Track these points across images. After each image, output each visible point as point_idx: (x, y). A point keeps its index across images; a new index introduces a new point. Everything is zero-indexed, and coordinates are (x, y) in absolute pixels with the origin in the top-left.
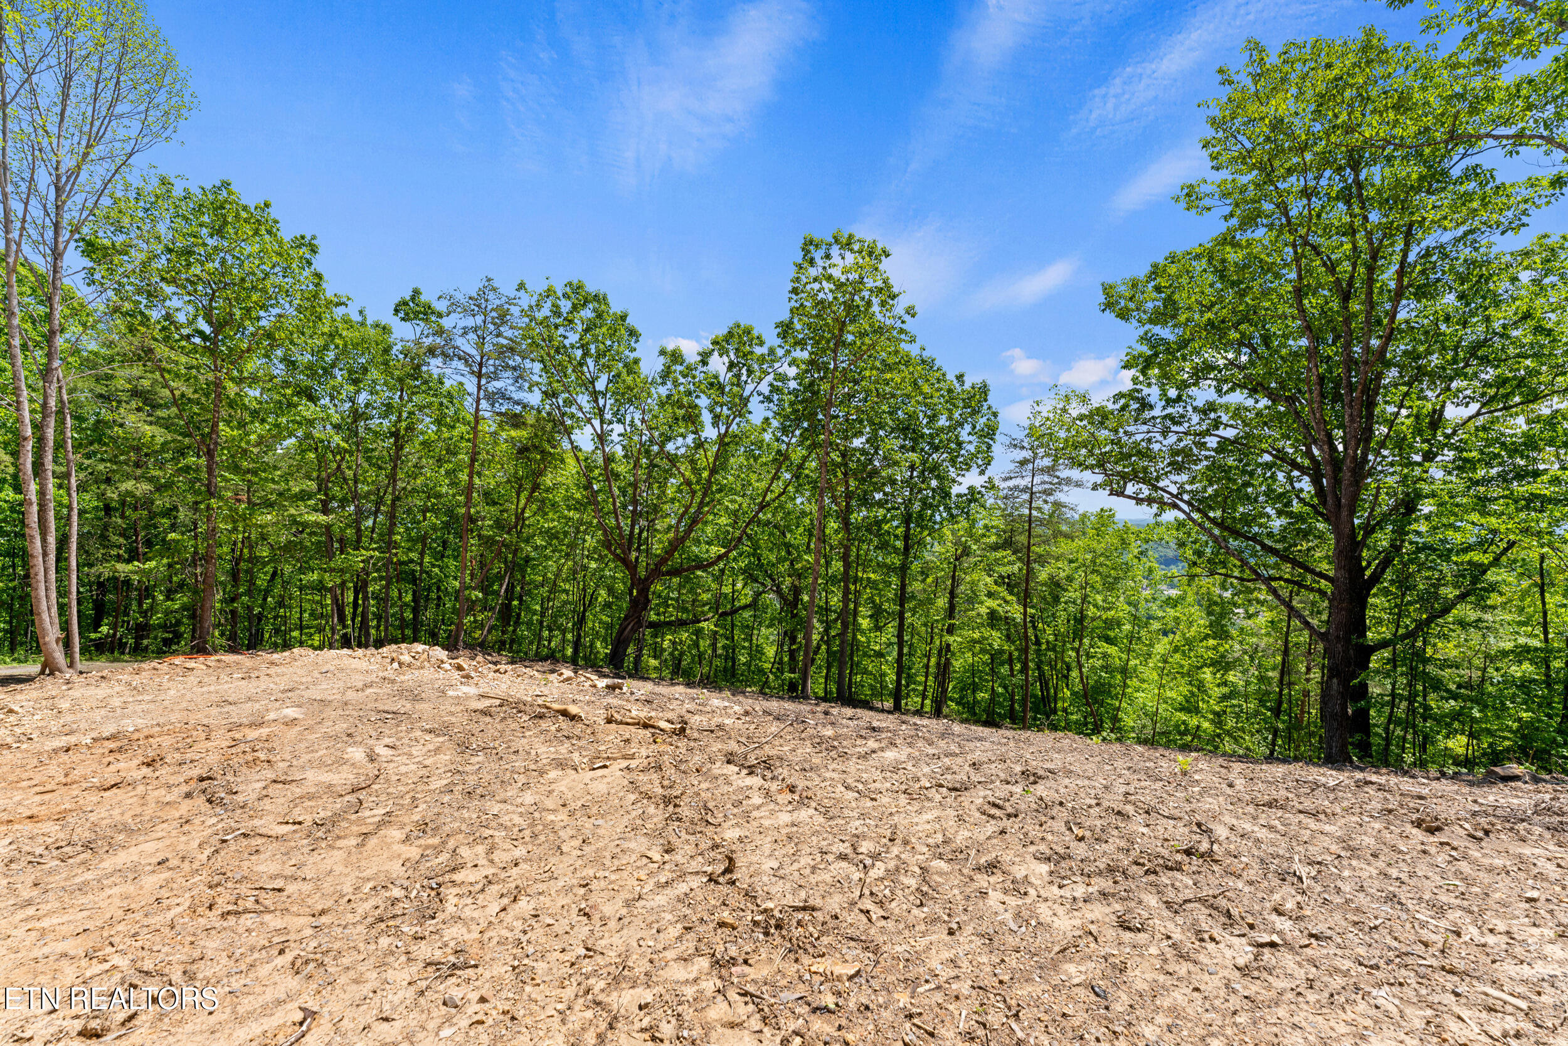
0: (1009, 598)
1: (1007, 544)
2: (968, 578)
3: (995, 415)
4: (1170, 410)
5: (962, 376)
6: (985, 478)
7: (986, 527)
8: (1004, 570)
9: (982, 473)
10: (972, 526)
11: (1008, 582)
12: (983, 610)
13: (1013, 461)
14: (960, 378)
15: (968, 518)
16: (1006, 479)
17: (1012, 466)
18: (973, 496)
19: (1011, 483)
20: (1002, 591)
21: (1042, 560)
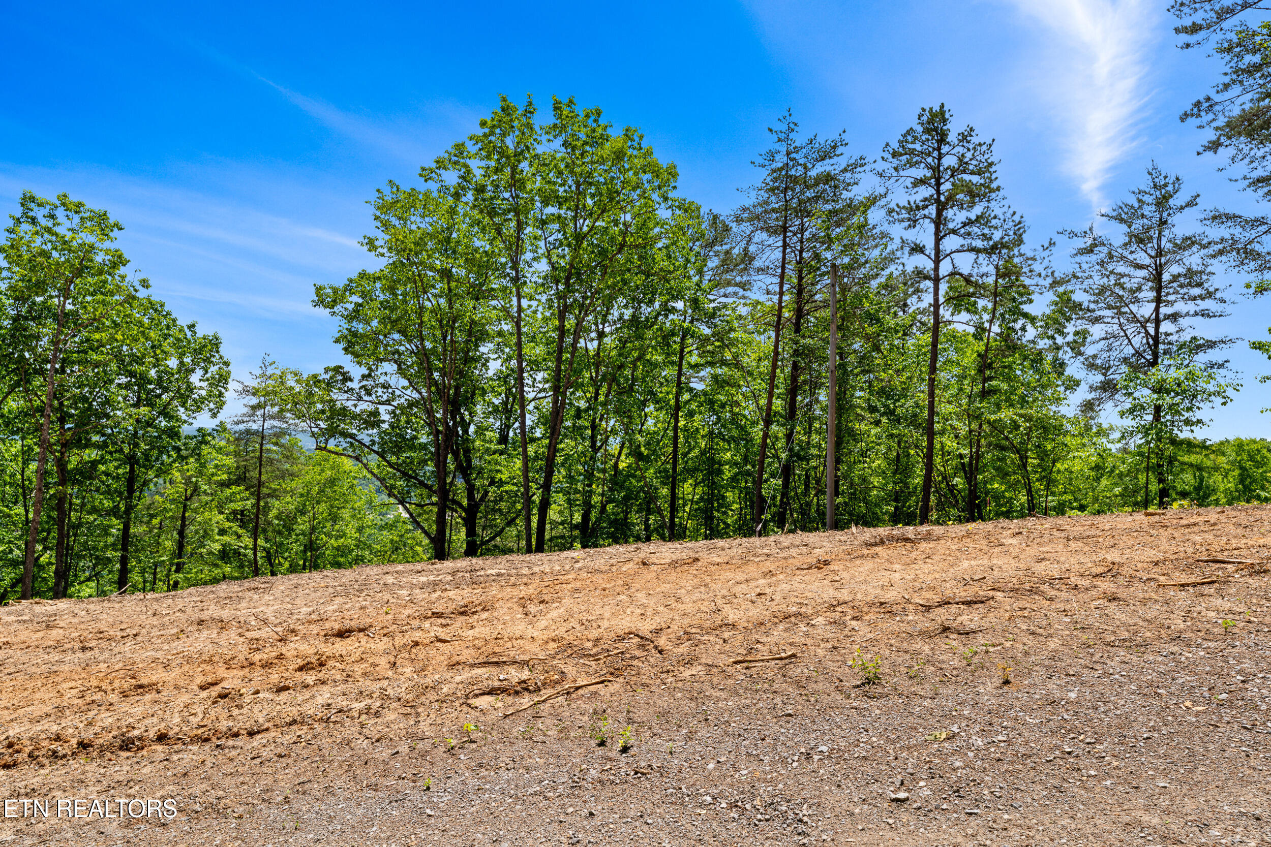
0: (240, 531)
1: (241, 479)
2: (199, 518)
3: (227, 364)
4: (365, 383)
5: (193, 326)
6: (216, 421)
7: (216, 466)
8: (238, 506)
9: (214, 416)
10: (203, 465)
11: (240, 517)
12: (217, 547)
13: (245, 406)
14: (192, 327)
15: (198, 460)
16: (237, 423)
17: (246, 410)
18: (203, 436)
19: (242, 427)
20: (235, 527)
21: (274, 494)
